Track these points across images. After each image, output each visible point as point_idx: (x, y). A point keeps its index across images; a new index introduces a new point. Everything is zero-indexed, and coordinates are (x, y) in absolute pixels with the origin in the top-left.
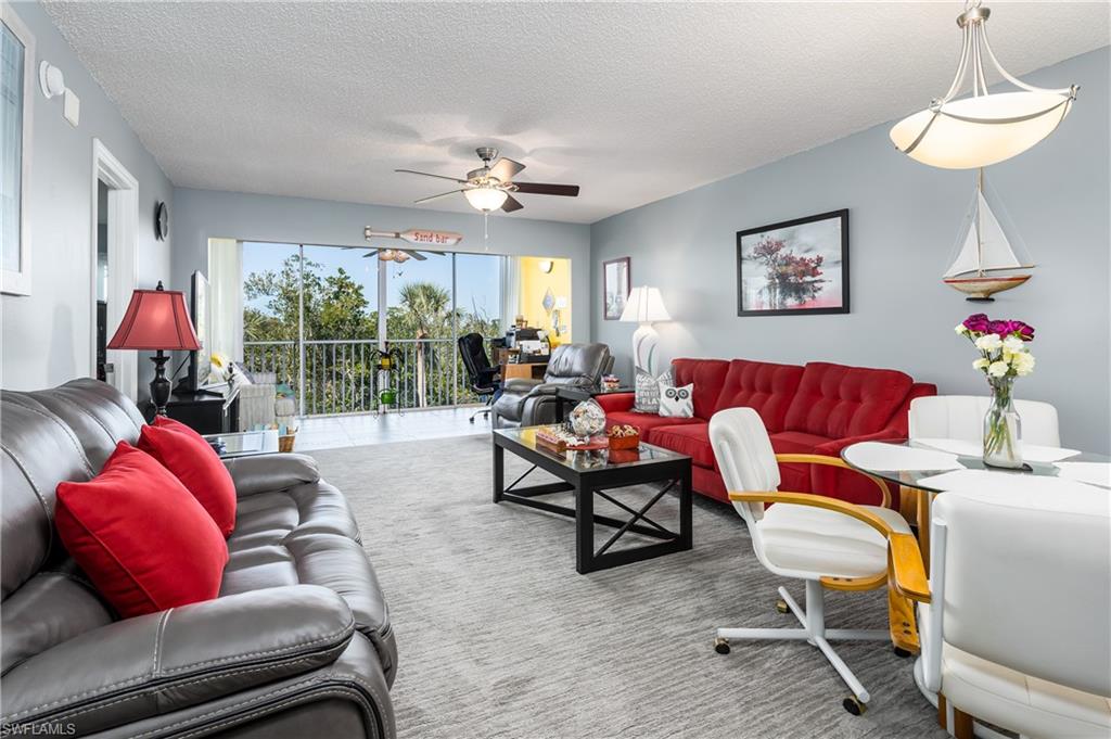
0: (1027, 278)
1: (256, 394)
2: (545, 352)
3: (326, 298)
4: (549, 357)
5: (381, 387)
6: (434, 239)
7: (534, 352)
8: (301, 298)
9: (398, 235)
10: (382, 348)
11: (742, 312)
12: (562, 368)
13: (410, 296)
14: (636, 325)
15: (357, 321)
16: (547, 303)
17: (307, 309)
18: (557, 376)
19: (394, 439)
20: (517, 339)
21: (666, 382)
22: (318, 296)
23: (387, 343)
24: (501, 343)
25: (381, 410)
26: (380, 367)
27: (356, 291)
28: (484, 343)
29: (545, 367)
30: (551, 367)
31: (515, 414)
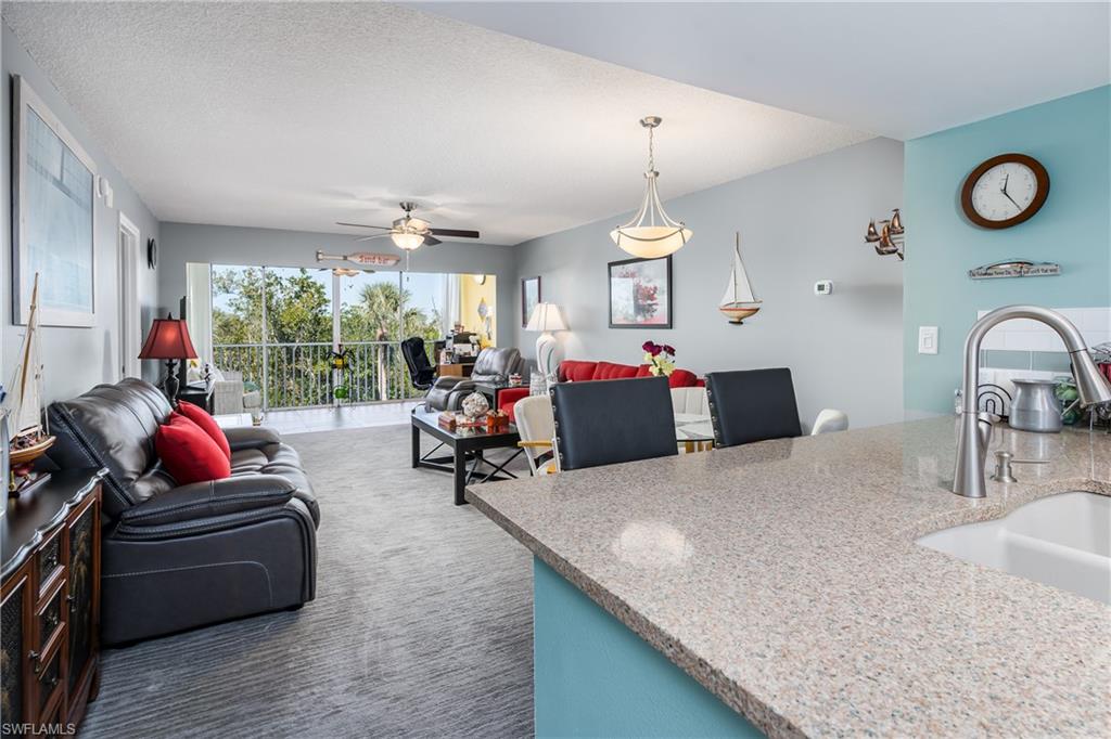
0: (757, 310)
1: (227, 390)
2: (473, 354)
3: (287, 297)
4: (476, 358)
5: (335, 384)
6: (377, 260)
7: (465, 354)
8: (264, 297)
9: (345, 258)
10: (336, 350)
11: (612, 326)
12: (485, 367)
13: (369, 296)
14: (538, 334)
15: (317, 321)
16: (481, 311)
17: (269, 309)
18: (480, 374)
19: (347, 426)
20: (455, 342)
21: (552, 379)
22: (279, 295)
23: (340, 346)
24: (440, 345)
25: (336, 404)
26: (334, 367)
27: (318, 291)
28: (425, 346)
29: (472, 367)
30: (477, 367)
31: (442, 405)
